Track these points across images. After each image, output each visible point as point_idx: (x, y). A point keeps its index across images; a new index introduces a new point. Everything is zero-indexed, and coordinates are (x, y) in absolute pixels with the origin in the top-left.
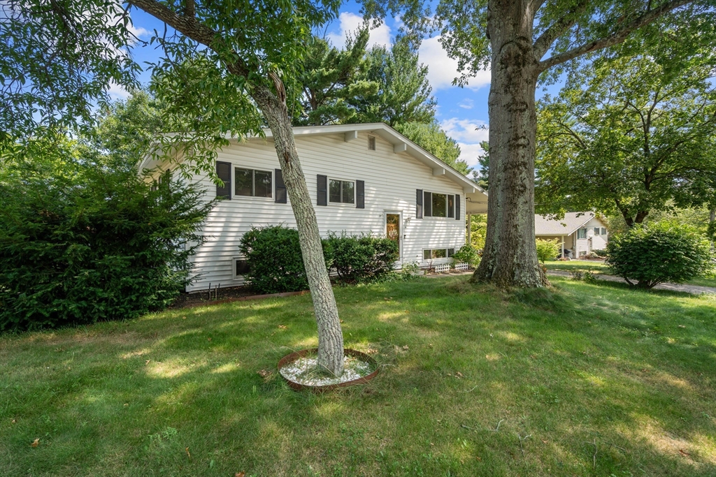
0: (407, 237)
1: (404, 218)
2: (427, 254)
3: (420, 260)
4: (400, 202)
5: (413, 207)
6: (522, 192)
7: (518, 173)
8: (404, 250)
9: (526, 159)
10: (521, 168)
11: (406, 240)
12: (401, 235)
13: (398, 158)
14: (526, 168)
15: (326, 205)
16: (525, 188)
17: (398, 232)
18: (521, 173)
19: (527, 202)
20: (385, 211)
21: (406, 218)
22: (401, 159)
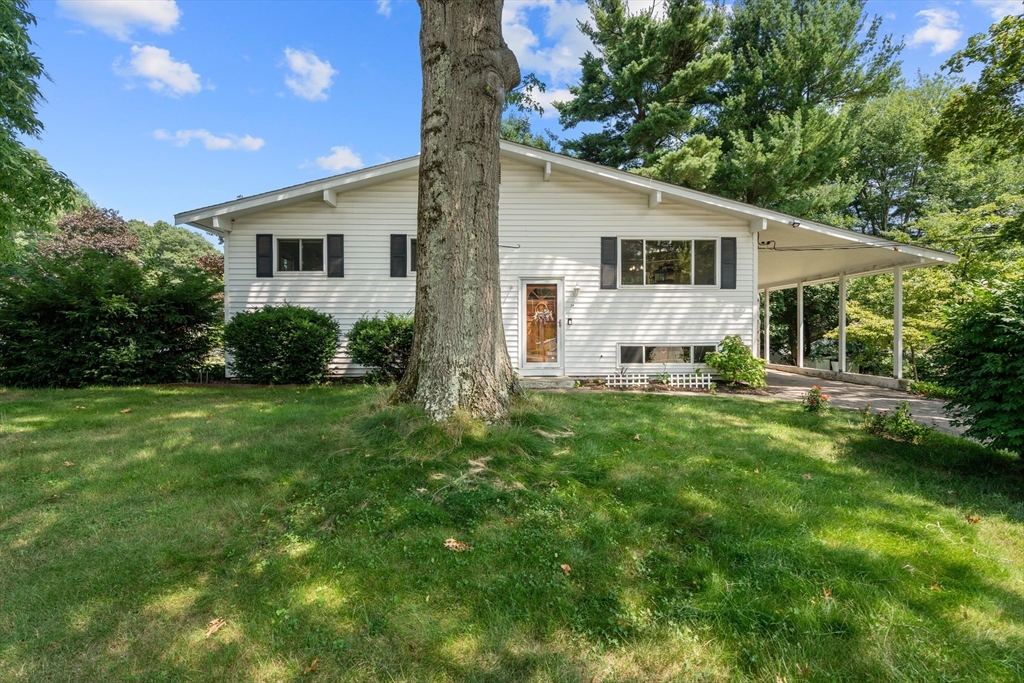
0: (574, 322)
1: (567, 289)
2: (629, 354)
3: (608, 365)
4: (557, 262)
5: (594, 271)
6: (435, 220)
7: (427, 185)
8: (567, 344)
9: (441, 153)
10: (431, 175)
11: (572, 327)
12: (559, 317)
13: (555, 189)
14: (441, 173)
15: (405, 276)
16: (440, 213)
17: (555, 315)
18: (431, 185)
19: (444, 240)
20: (523, 279)
21: (571, 289)
22: (559, 189)
